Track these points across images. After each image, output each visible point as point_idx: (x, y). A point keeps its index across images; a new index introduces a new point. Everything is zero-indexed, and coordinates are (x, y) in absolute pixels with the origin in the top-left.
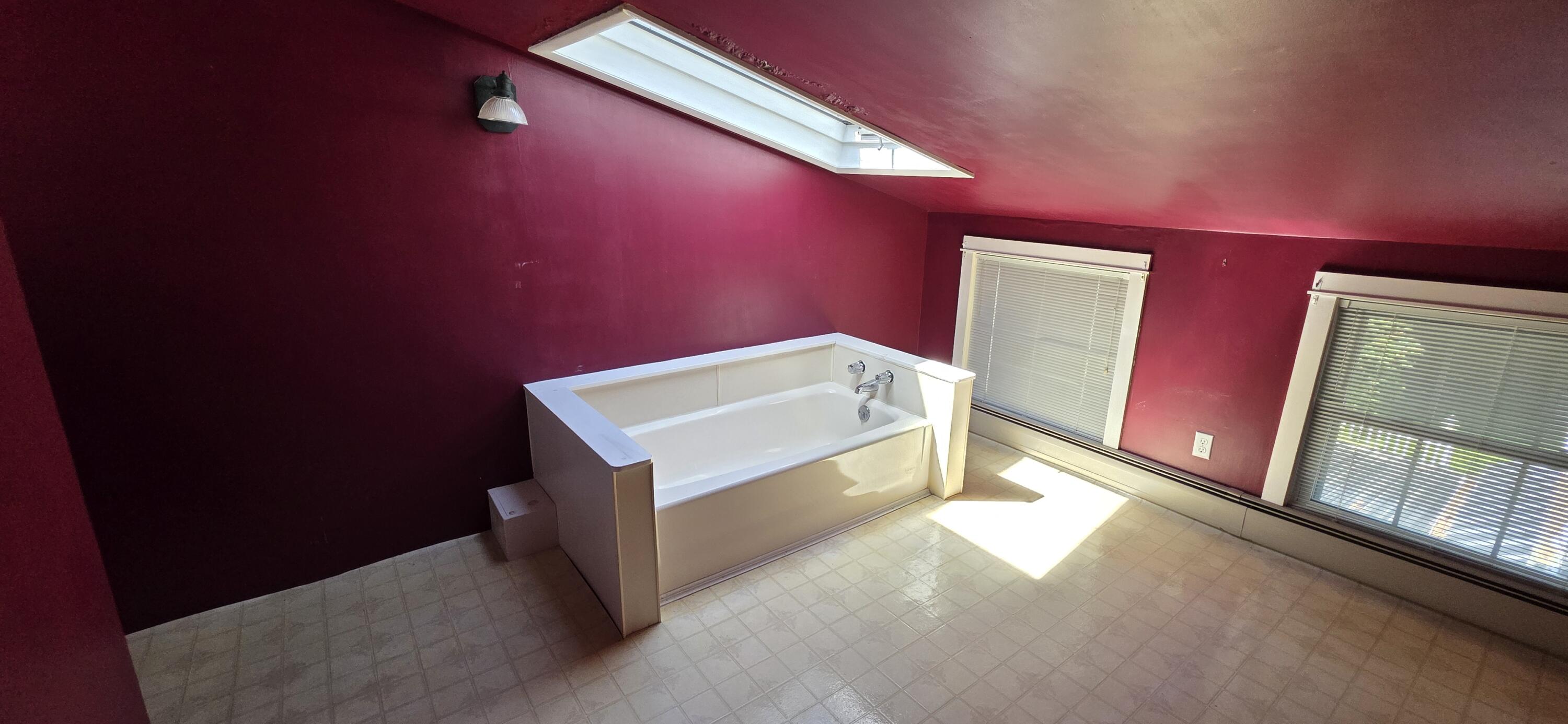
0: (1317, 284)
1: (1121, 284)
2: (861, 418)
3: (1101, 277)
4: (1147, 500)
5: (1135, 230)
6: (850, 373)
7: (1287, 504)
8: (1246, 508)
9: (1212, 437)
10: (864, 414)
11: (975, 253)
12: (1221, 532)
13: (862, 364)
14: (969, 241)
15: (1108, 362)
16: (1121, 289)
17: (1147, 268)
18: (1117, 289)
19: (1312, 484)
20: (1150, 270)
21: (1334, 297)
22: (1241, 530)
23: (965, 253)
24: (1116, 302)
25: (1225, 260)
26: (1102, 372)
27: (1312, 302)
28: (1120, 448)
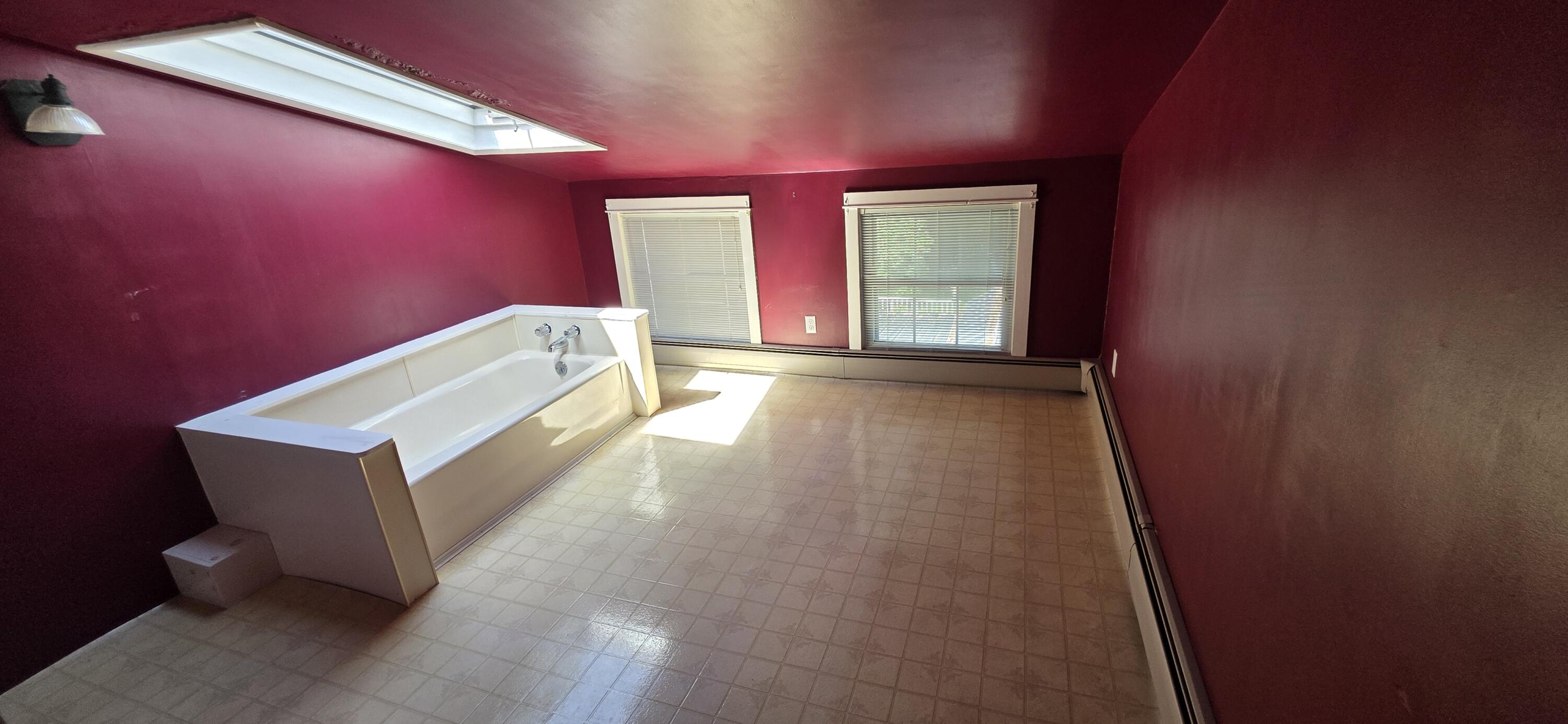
0: (846, 202)
1: (734, 221)
2: (559, 373)
3: (720, 218)
4: (788, 374)
5: (734, 178)
6: (538, 337)
7: (863, 348)
8: (843, 358)
9: (814, 317)
10: (561, 369)
11: (618, 213)
12: (833, 379)
13: (547, 326)
14: (610, 203)
15: (740, 281)
16: (736, 225)
17: (749, 206)
18: (733, 225)
19: (872, 333)
20: (751, 207)
21: (856, 208)
22: (843, 373)
23: (610, 214)
24: (734, 235)
25: (794, 193)
26: (737, 290)
27: (846, 213)
28: (763, 343)
